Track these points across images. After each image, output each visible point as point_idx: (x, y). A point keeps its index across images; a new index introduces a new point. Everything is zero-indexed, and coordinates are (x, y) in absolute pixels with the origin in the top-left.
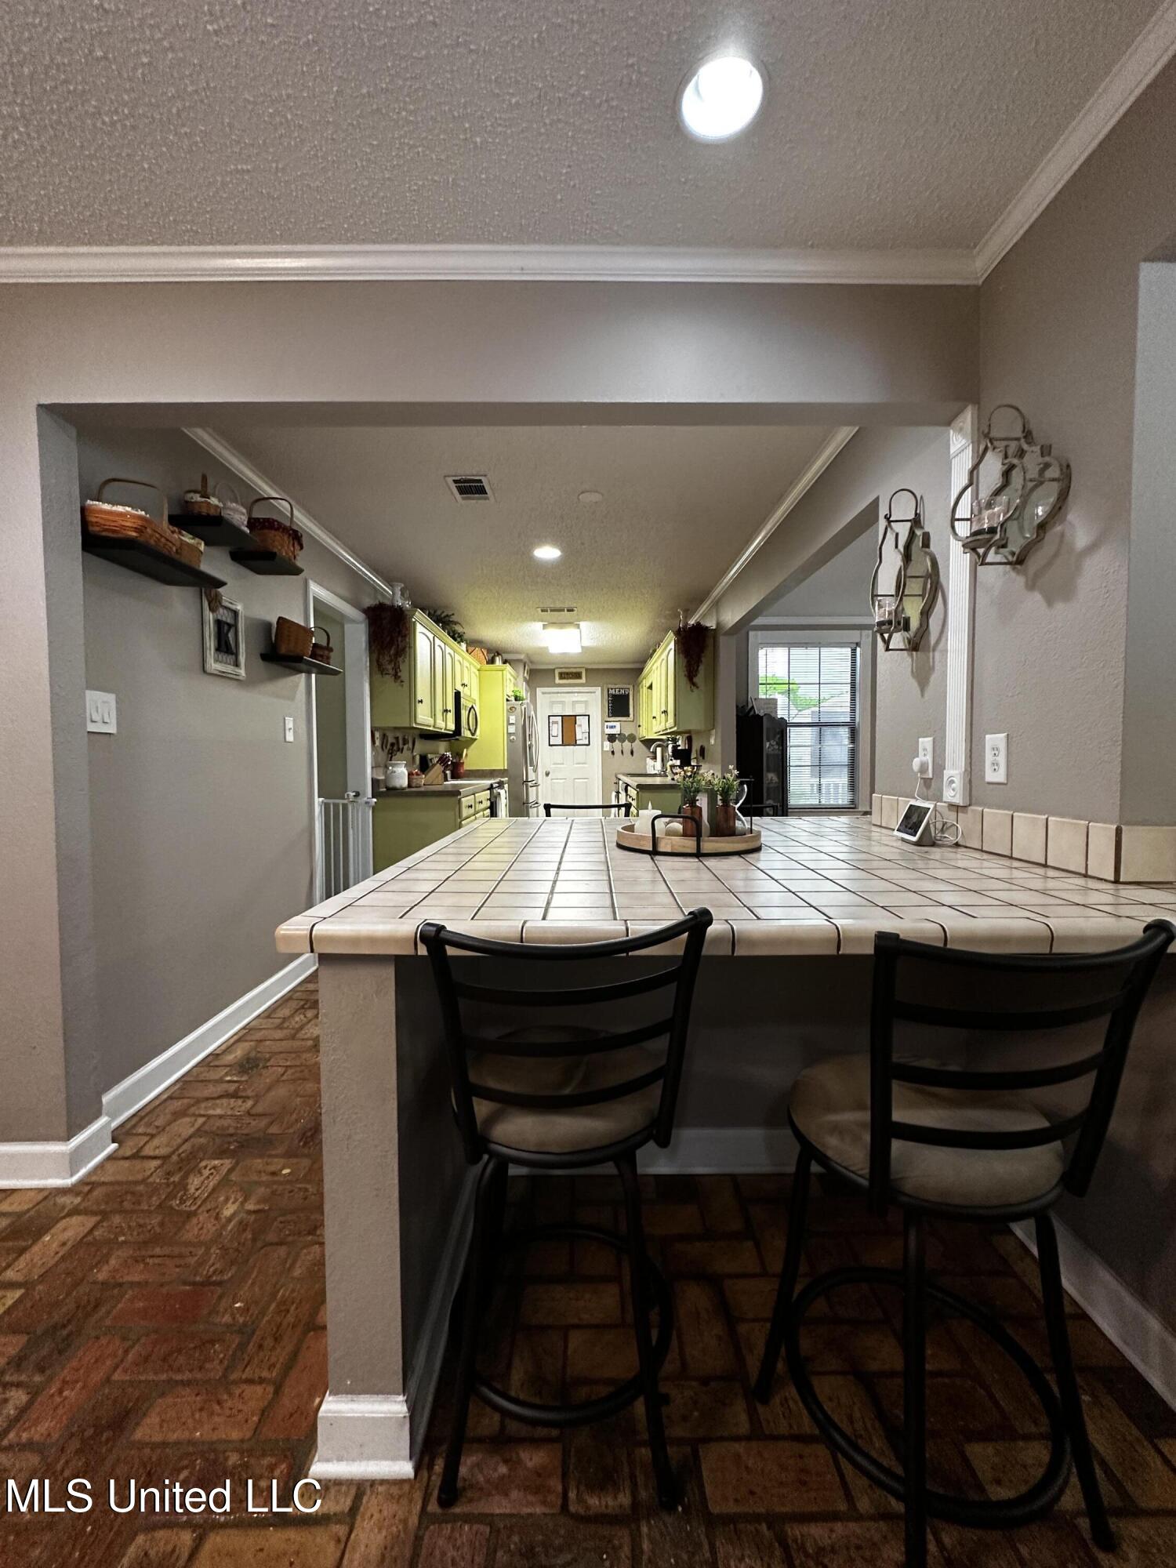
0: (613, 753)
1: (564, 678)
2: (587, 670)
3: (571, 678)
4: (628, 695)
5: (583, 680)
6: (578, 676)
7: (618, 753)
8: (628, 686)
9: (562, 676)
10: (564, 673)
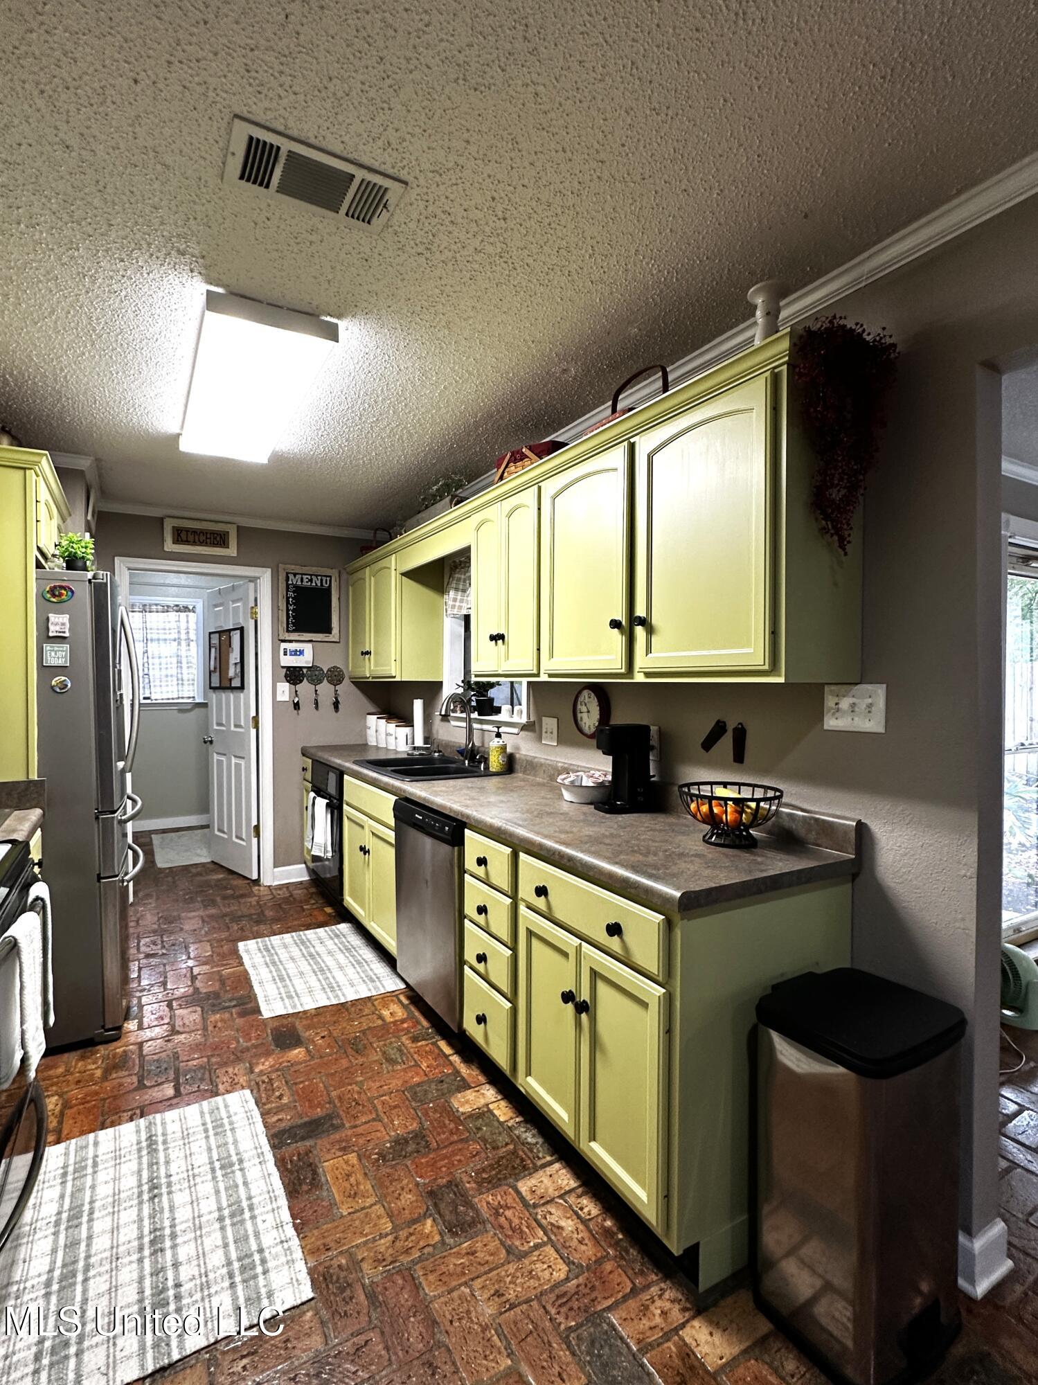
0: (297, 706)
1: (187, 542)
2: (240, 529)
3: (201, 543)
4: (329, 589)
5: (232, 551)
6: (219, 539)
7: (307, 706)
8: (328, 572)
9: (181, 536)
10: (187, 530)
